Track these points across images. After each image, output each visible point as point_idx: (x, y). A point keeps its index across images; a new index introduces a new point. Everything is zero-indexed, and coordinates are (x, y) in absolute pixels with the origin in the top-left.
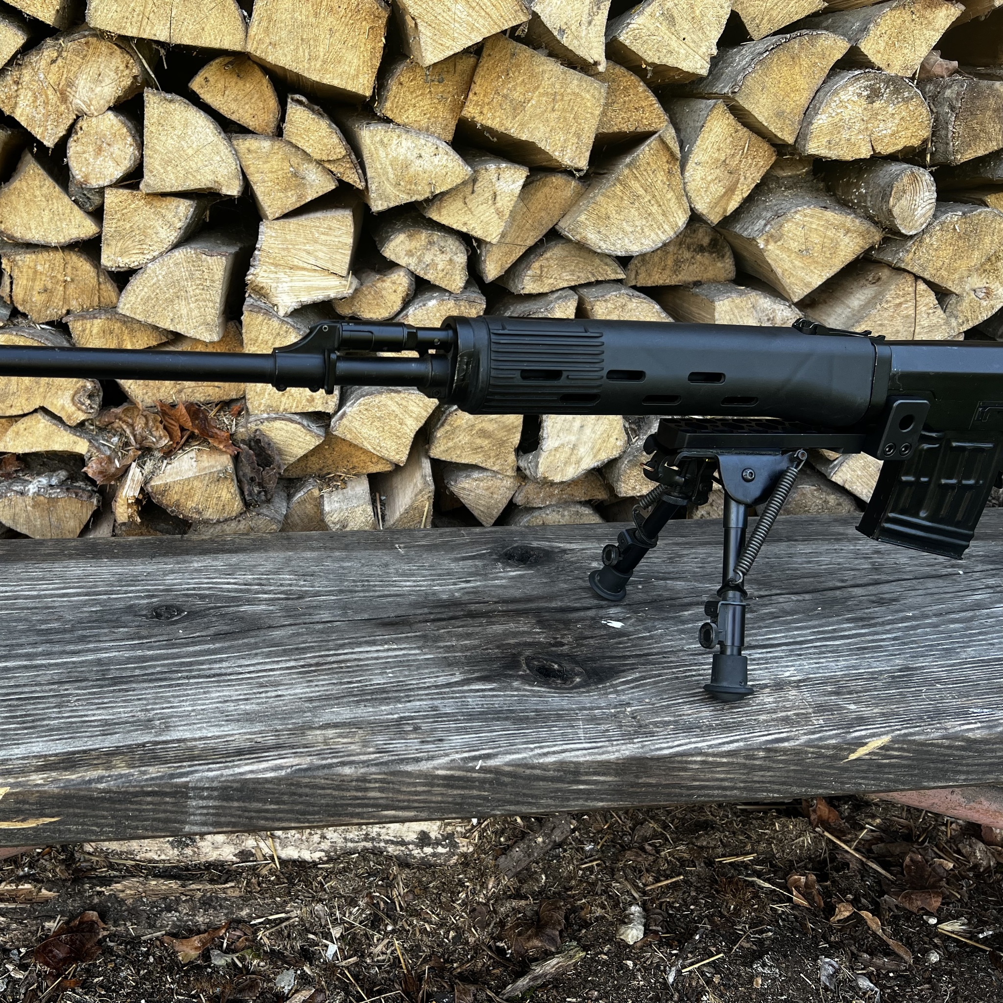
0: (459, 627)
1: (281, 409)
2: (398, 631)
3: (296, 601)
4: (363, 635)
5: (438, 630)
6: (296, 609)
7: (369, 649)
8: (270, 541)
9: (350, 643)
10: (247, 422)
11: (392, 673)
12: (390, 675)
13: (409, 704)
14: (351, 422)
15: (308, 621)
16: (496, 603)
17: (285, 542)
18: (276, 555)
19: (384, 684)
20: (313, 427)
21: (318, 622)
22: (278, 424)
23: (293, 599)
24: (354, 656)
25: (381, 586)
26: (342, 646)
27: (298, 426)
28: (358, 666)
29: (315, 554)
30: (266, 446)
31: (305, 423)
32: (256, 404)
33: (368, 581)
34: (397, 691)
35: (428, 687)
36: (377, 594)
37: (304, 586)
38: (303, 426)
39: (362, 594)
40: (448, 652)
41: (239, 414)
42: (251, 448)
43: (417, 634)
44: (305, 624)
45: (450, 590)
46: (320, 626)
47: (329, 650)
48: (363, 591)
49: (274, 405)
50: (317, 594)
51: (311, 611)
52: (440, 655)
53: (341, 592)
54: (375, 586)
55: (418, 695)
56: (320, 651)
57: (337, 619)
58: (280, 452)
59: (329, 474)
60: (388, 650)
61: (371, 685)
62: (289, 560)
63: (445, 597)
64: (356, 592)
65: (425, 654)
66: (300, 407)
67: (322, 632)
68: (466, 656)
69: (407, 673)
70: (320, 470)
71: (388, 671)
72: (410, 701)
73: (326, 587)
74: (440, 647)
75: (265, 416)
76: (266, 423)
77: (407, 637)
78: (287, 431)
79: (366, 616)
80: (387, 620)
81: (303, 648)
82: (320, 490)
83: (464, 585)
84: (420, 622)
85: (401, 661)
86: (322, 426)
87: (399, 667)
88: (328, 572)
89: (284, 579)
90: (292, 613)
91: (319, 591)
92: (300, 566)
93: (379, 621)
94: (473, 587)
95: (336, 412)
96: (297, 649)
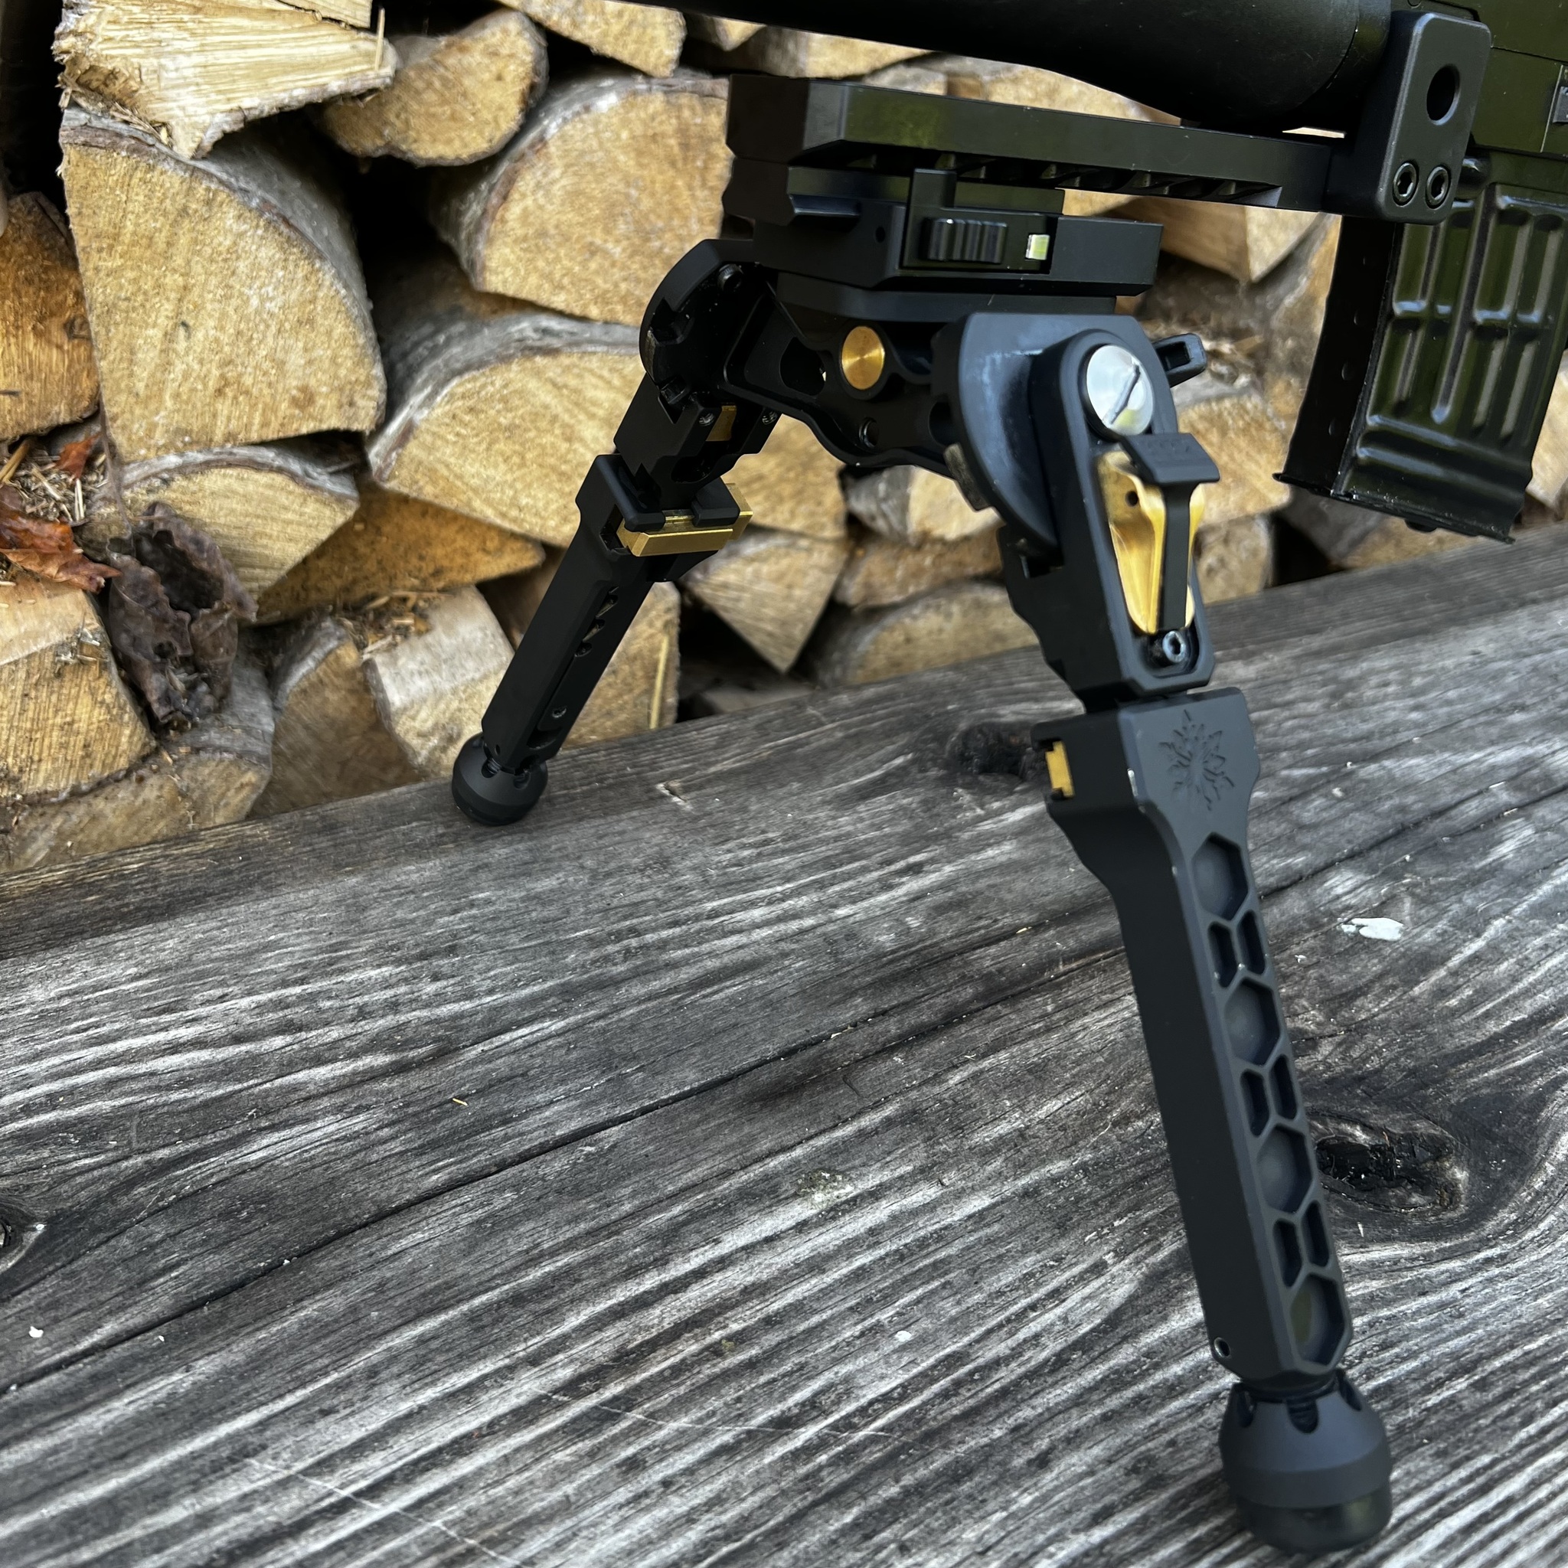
0: (994, 1049)
1: (218, 436)
2: (825, 1116)
3: (436, 1072)
4: (720, 1163)
5: (937, 1079)
6: (446, 1108)
7: (768, 1225)
8: (272, 850)
9: (693, 1217)
10: (120, 486)
11: (904, 1321)
12: (904, 1336)
13: (1048, 1479)
14: (430, 449)
15: (507, 1150)
16: (1037, 927)
17: (323, 842)
18: (307, 896)
19: (905, 1392)
20: (321, 476)
21: (544, 1149)
22: (215, 480)
23: (421, 1064)
24: (736, 1277)
25: (683, 942)
26: (670, 1240)
27: (279, 479)
28: (770, 1322)
29: (431, 869)
30: (192, 547)
31: (295, 466)
32: (138, 429)
33: (634, 932)
34: (970, 1416)
35: (1060, 1361)
36: (685, 974)
37: (440, 999)
38: (293, 476)
39: (638, 990)
40: (1023, 1167)
41: (89, 465)
42: (143, 560)
43: (889, 1110)
44: (502, 1166)
45: (888, 913)
46: (557, 1164)
47: (633, 1272)
48: (636, 974)
49: (196, 426)
50: (494, 1024)
51: (503, 1102)
52: (1008, 1188)
53: (569, 993)
54: (663, 945)
55: (1052, 1414)
56: (605, 1287)
57: (603, 1113)
58: (237, 559)
59: (373, 597)
60: (833, 1213)
61: (866, 1413)
62: (356, 906)
63: (886, 939)
64: (616, 982)
65: (959, 1195)
66: (275, 424)
67: (573, 1188)
68: (1084, 1167)
69: (950, 1308)
70: (347, 590)
71: (884, 1316)
72: (1043, 1462)
73: (513, 985)
74: (987, 1153)
75: (172, 460)
76: (179, 482)
77: (863, 1135)
78: (246, 498)
79: (692, 1078)
80: (765, 1077)
81: (541, 1290)
82: (361, 646)
83: (912, 885)
84: (869, 1058)
85: (900, 1256)
86: (344, 471)
87: (908, 1284)
88: (499, 924)
89: (363, 987)
90: (441, 1129)
91: (496, 1010)
92: (402, 924)
93: (742, 1088)
94: (944, 886)
95: (380, 427)
96: (518, 1299)
